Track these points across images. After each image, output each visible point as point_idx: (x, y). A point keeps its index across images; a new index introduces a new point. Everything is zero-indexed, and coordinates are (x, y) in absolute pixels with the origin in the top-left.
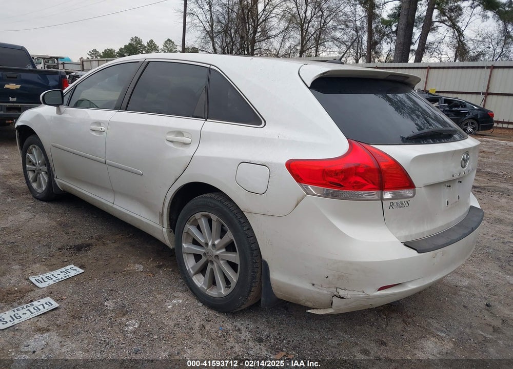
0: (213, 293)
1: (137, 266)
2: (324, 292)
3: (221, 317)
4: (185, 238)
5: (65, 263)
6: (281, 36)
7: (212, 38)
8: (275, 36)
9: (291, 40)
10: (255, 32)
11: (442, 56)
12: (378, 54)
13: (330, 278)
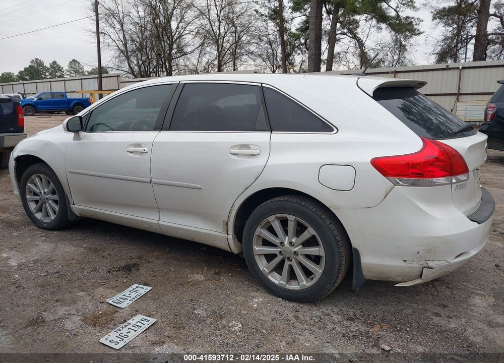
0: (294, 286)
1: (197, 276)
2: (416, 266)
3: (306, 307)
4: (255, 242)
5: (127, 284)
6: (197, 52)
7: (128, 58)
8: (191, 52)
9: (207, 56)
10: (171, 49)
11: (350, 64)
12: (292, 64)
13: (421, 253)
